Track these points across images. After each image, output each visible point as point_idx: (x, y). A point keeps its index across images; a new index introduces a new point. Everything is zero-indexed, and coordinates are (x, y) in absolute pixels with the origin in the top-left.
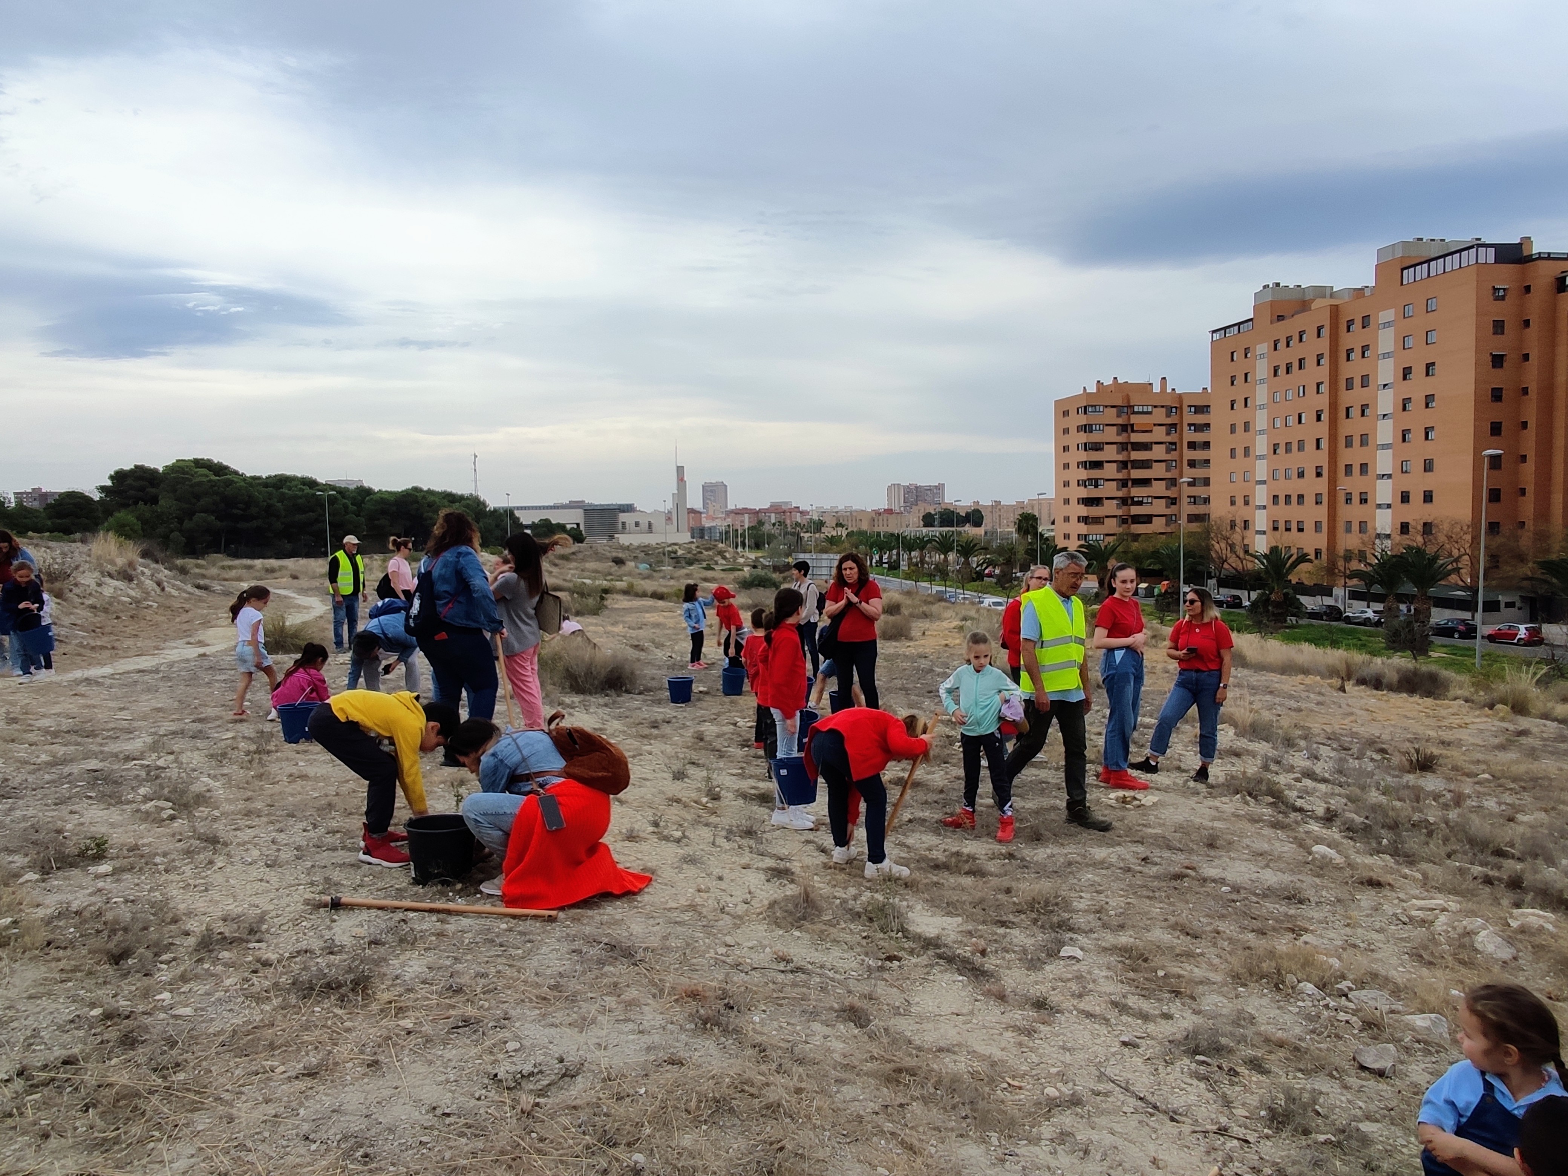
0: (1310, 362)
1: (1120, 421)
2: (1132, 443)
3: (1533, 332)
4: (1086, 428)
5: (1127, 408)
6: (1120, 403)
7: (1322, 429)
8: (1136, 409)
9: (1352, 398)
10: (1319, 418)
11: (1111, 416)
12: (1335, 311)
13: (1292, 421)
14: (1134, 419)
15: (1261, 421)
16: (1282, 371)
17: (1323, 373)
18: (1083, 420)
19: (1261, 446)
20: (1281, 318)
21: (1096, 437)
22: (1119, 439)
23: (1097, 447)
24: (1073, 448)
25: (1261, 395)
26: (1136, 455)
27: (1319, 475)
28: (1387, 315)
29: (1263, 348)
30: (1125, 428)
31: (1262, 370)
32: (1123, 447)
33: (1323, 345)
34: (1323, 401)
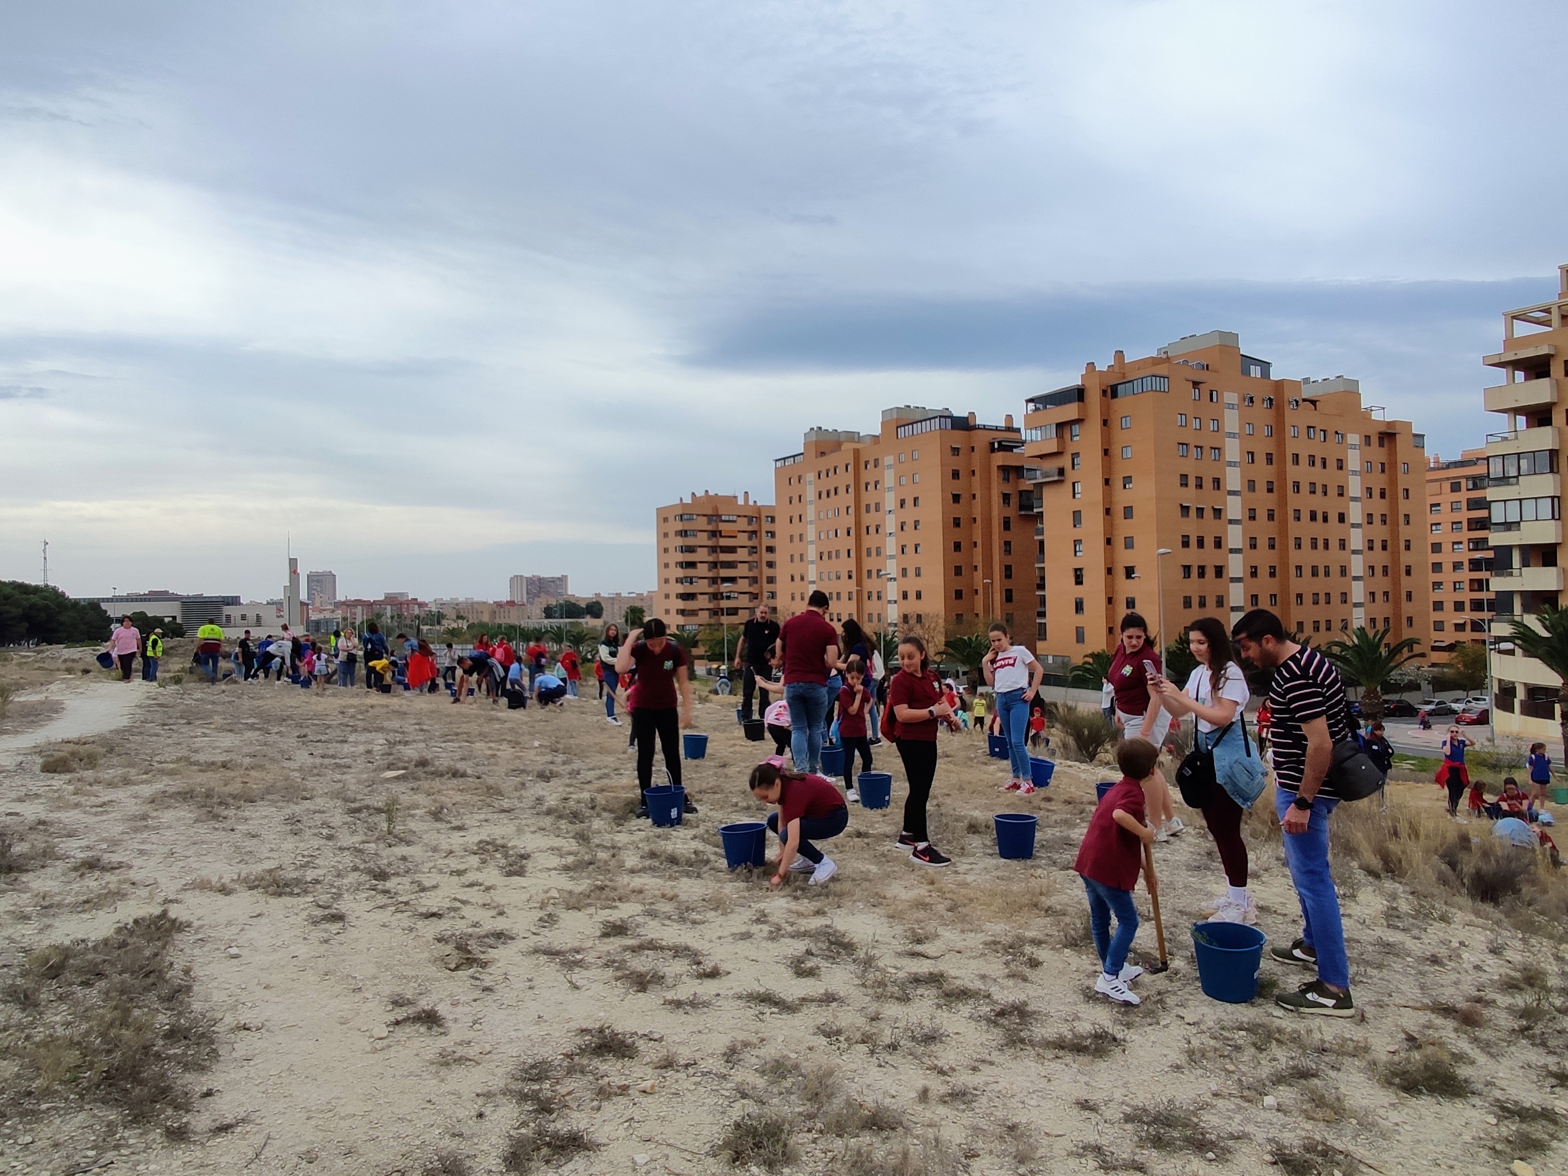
0: (842, 490)
1: (710, 528)
2: (721, 547)
3: (977, 479)
4: (684, 533)
5: (714, 517)
6: (710, 512)
7: (851, 543)
8: (723, 518)
9: (869, 519)
10: (849, 534)
11: (702, 523)
12: (857, 453)
13: (832, 534)
14: (722, 527)
15: (811, 534)
16: (824, 495)
17: (850, 499)
18: (679, 526)
19: (812, 553)
20: (823, 454)
21: (690, 541)
22: (710, 543)
23: (691, 549)
24: (672, 550)
25: (810, 513)
26: (724, 557)
27: (850, 577)
28: (889, 460)
29: (811, 476)
30: (715, 534)
31: (810, 494)
32: (713, 549)
33: (849, 478)
34: (850, 521)
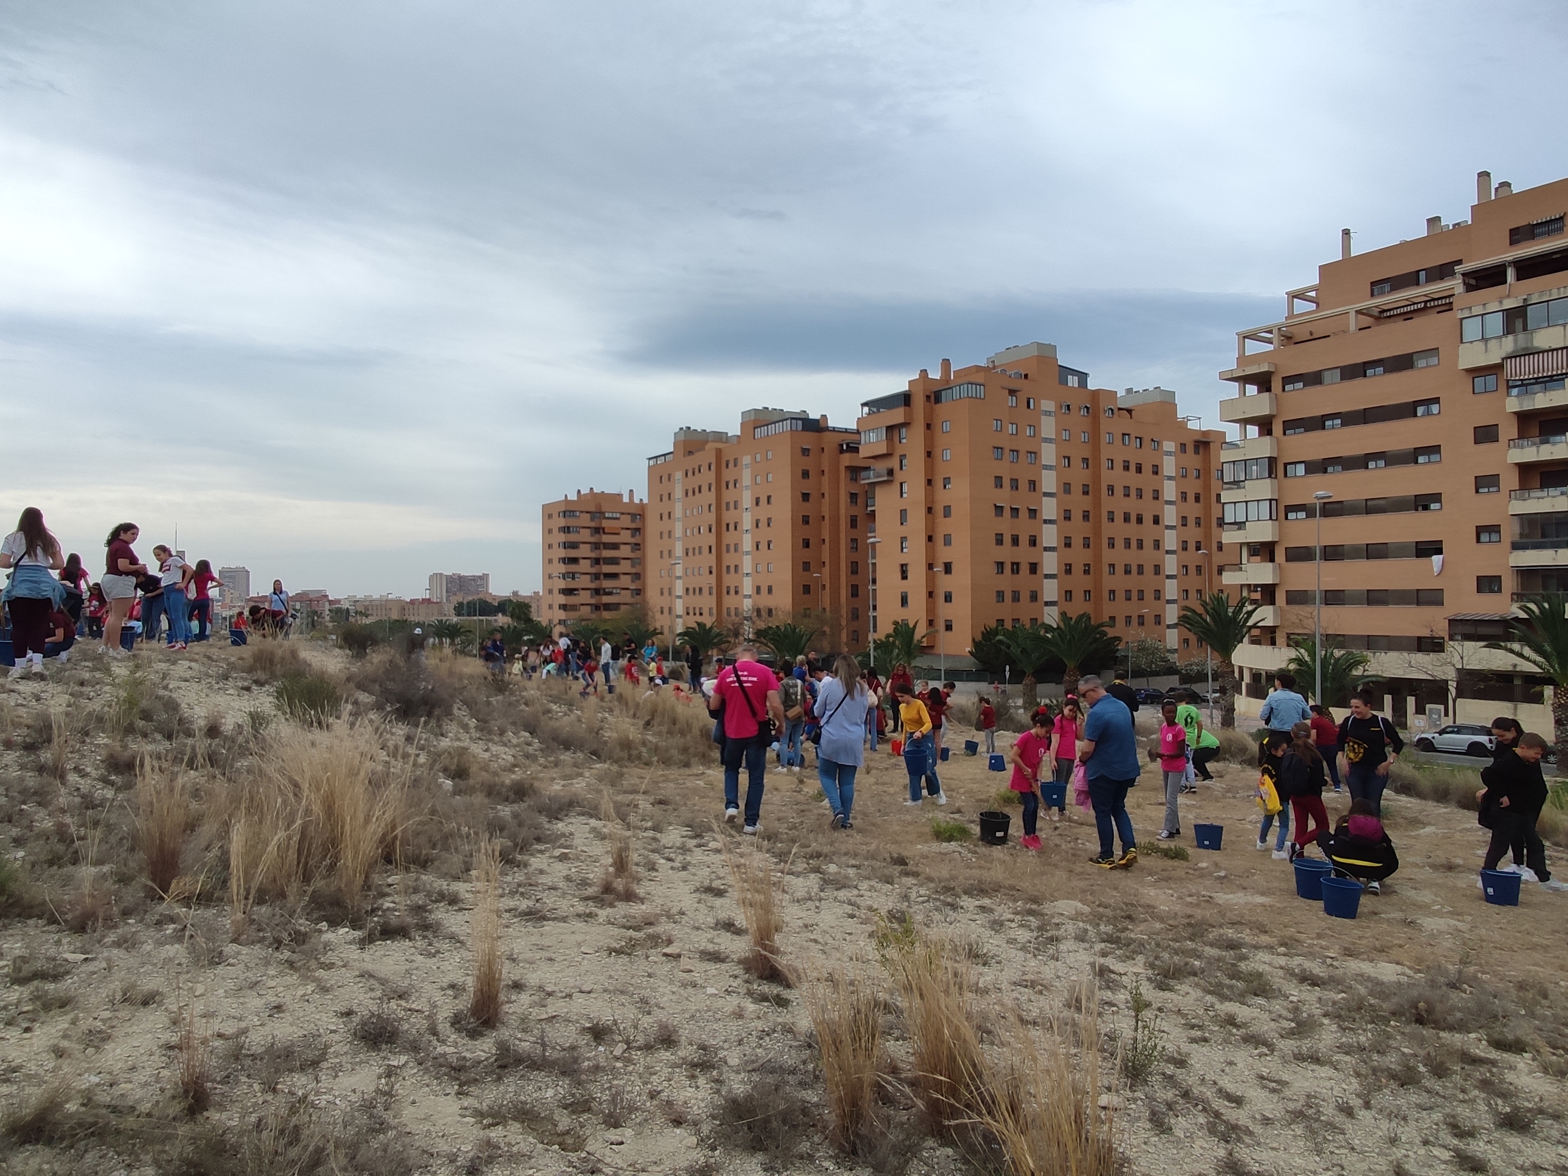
0: (705, 488)
1: (593, 524)
2: (604, 544)
3: (825, 479)
4: (566, 530)
5: (598, 514)
6: (593, 509)
7: (712, 539)
8: (607, 515)
9: (729, 517)
10: (710, 530)
11: (585, 520)
12: (719, 452)
13: (696, 530)
14: (605, 524)
15: (678, 530)
16: (690, 493)
17: (711, 497)
18: (562, 522)
19: (679, 551)
20: (690, 453)
21: (573, 537)
22: (592, 540)
23: (574, 546)
24: (555, 546)
25: (678, 512)
26: (607, 553)
27: (711, 572)
28: (746, 460)
29: (679, 475)
30: (598, 530)
31: (678, 493)
32: (596, 546)
33: (711, 477)
34: (711, 518)
